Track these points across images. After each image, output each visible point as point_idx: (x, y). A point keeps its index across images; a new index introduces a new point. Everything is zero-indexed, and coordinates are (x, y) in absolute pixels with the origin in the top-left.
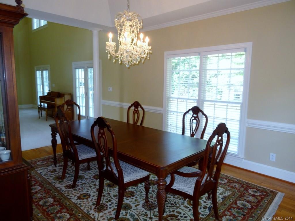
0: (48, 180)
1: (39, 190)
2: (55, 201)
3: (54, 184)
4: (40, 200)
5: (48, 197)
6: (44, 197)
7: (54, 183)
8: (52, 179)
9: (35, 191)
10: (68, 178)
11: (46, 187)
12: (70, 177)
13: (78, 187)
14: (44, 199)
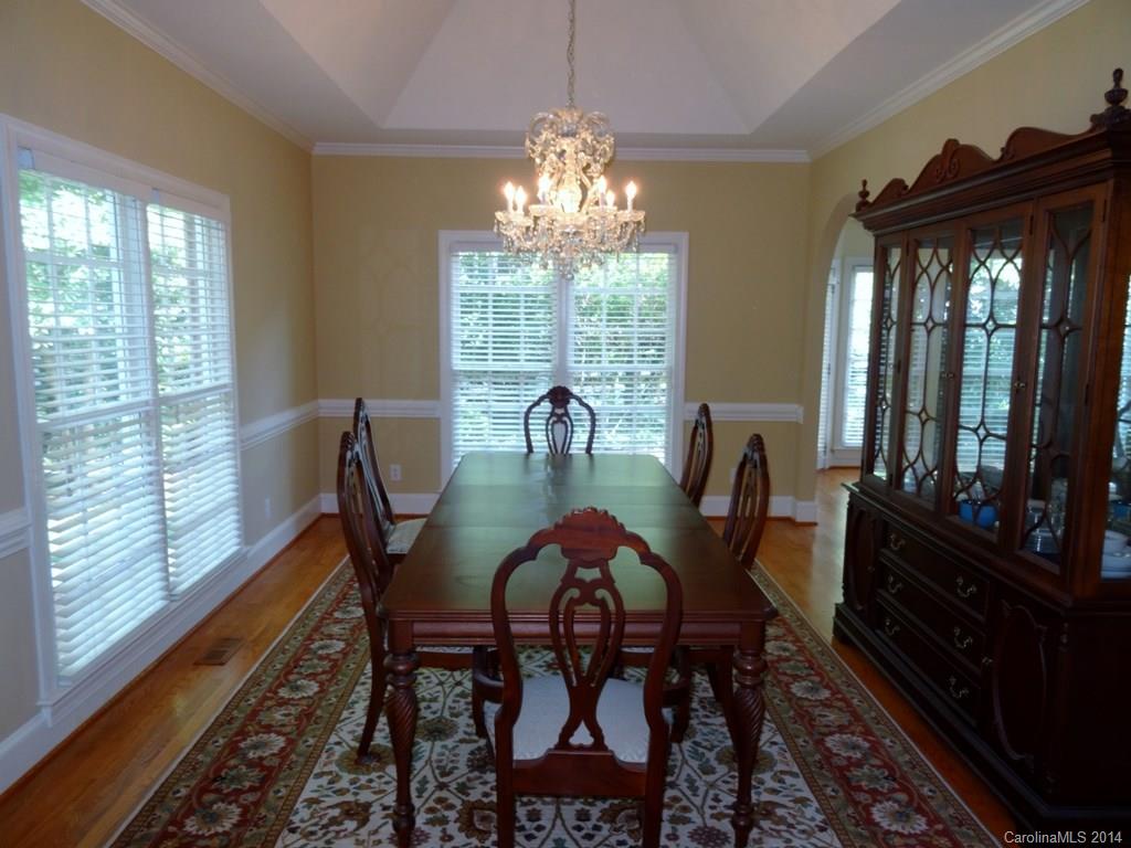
0: (796, 769)
1: (832, 734)
2: (787, 685)
3: (774, 740)
4: (828, 702)
5: (806, 703)
6: (817, 707)
7: (775, 743)
8: (780, 767)
9: (844, 736)
10: (716, 743)
11: (807, 738)
12: (705, 748)
13: (705, 698)
14: (816, 701)
